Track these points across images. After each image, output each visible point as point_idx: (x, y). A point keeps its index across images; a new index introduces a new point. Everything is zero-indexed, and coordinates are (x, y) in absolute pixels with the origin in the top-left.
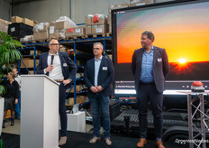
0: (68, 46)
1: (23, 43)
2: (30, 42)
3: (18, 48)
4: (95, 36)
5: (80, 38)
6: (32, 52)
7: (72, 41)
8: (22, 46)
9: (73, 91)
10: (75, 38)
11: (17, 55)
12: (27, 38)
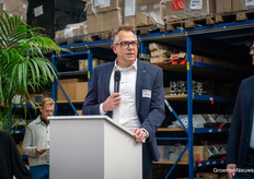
0: (172, 46)
1: (63, 44)
2: (78, 41)
3: (48, 55)
4: (241, 16)
5: (203, 22)
6: (83, 65)
7: (182, 34)
8: (58, 49)
9: (185, 161)
10: (190, 24)
11: (45, 70)
12: (70, 31)
